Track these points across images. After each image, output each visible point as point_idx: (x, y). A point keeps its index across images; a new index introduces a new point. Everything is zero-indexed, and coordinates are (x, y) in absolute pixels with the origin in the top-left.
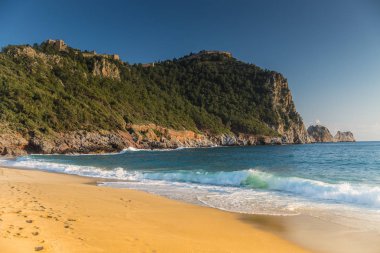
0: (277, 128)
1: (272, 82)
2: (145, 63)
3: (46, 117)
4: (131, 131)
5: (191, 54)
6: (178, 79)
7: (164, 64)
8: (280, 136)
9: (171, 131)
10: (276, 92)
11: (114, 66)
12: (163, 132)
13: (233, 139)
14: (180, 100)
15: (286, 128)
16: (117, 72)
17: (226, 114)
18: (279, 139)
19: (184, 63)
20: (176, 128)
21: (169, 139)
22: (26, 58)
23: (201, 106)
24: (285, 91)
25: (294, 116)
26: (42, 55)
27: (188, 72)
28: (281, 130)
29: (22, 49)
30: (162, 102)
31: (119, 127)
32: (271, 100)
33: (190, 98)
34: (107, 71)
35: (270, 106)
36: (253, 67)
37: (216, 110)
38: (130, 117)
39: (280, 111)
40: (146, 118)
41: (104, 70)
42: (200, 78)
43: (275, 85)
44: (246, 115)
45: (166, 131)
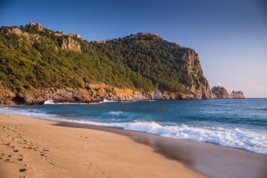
0: (190, 88)
1: (188, 56)
2: (99, 41)
3: (28, 78)
4: (88, 88)
5: (131, 35)
6: (121, 53)
7: (112, 41)
8: (192, 93)
9: (116, 89)
10: (190, 63)
11: (77, 42)
12: (111, 89)
13: (160, 95)
14: (123, 68)
15: (197, 88)
16: (79, 46)
17: (155, 78)
18: (192, 96)
19: (126, 41)
20: (120, 87)
21: (115, 94)
22: (14, 36)
23: (137, 71)
24: (196, 62)
25: (203, 80)
26: (26, 34)
27: (128, 48)
28: (193, 89)
29: (11, 29)
30: (110, 68)
31: (80, 86)
32: (186, 68)
33: (130, 66)
34: (71, 46)
35: (186, 72)
36: (174, 44)
37: (149, 75)
38: (87, 79)
39: (193, 76)
40: (99, 80)
41: (69, 45)
42: (137, 52)
43: (190, 58)
44: (169, 79)
45: (113, 89)
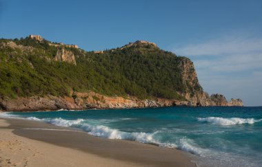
0: (185, 95)
1: (183, 64)
2: (96, 51)
4: (74, 97)
5: (130, 43)
7: (110, 51)
8: (186, 100)
10: (185, 71)
11: (71, 53)
12: (100, 98)
13: (154, 103)
15: (192, 96)
16: (73, 57)
17: (150, 86)
18: (186, 103)
19: (124, 51)
20: (110, 95)
21: (104, 102)
22: (10, 49)
24: (192, 70)
25: (198, 88)
26: (21, 46)
27: (126, 57)
28: (187, 96)
29: (6, 43)
31: (67, 94)
32: (181, 76)
34: (65, 57)
35: (181, 80)
37: (143, 83)
38: (77, 87)
39: (187, 84)
40: (88, 88)
41: (63, 56)
42: (134, 61)
43: (185, 66)
44: (164, 86)
45: (102, 97)
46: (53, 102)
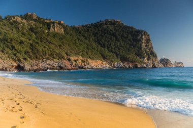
0: (143, 60)
1: (142, 36)
2: (77, 26)
3: (26, 53)
4: (69, 60)
5: (100, 21)
6: (93, 34)
7: (87, 26)
8: (145, 63)
9: (89, 60)
10: (144, 41)
11: (61, 27)
12: (86, 61)
13: (121, 65)
14: (94, 45)
15: (148, 60)
16: (63, 30)
17: (118, 52)
18: (145, 65)
19: (97, 26)
20: (92, 59)
21: (89, 64)
22: (16, 22)
23: (105, 47)
24: (148, 41)
25: (153, 53)
26: (24, 21)
27: (98, 30)
28: (146, 60)
29: (14, 18)
30: (85, 45)
31: (63, 58)
32: (141, 45)
33: (100, 44)
34: (57, 29)
35: (141, 48)
36: (132, 28)
37: (113, 50)
38: (69, 53)
39: (146, 51)
40: (77, 54)
41: (56, 29)
42: (105, 33)
43: (143, 37)
44: (128, 53)
45: (87, 60)
46: (57, 64)
